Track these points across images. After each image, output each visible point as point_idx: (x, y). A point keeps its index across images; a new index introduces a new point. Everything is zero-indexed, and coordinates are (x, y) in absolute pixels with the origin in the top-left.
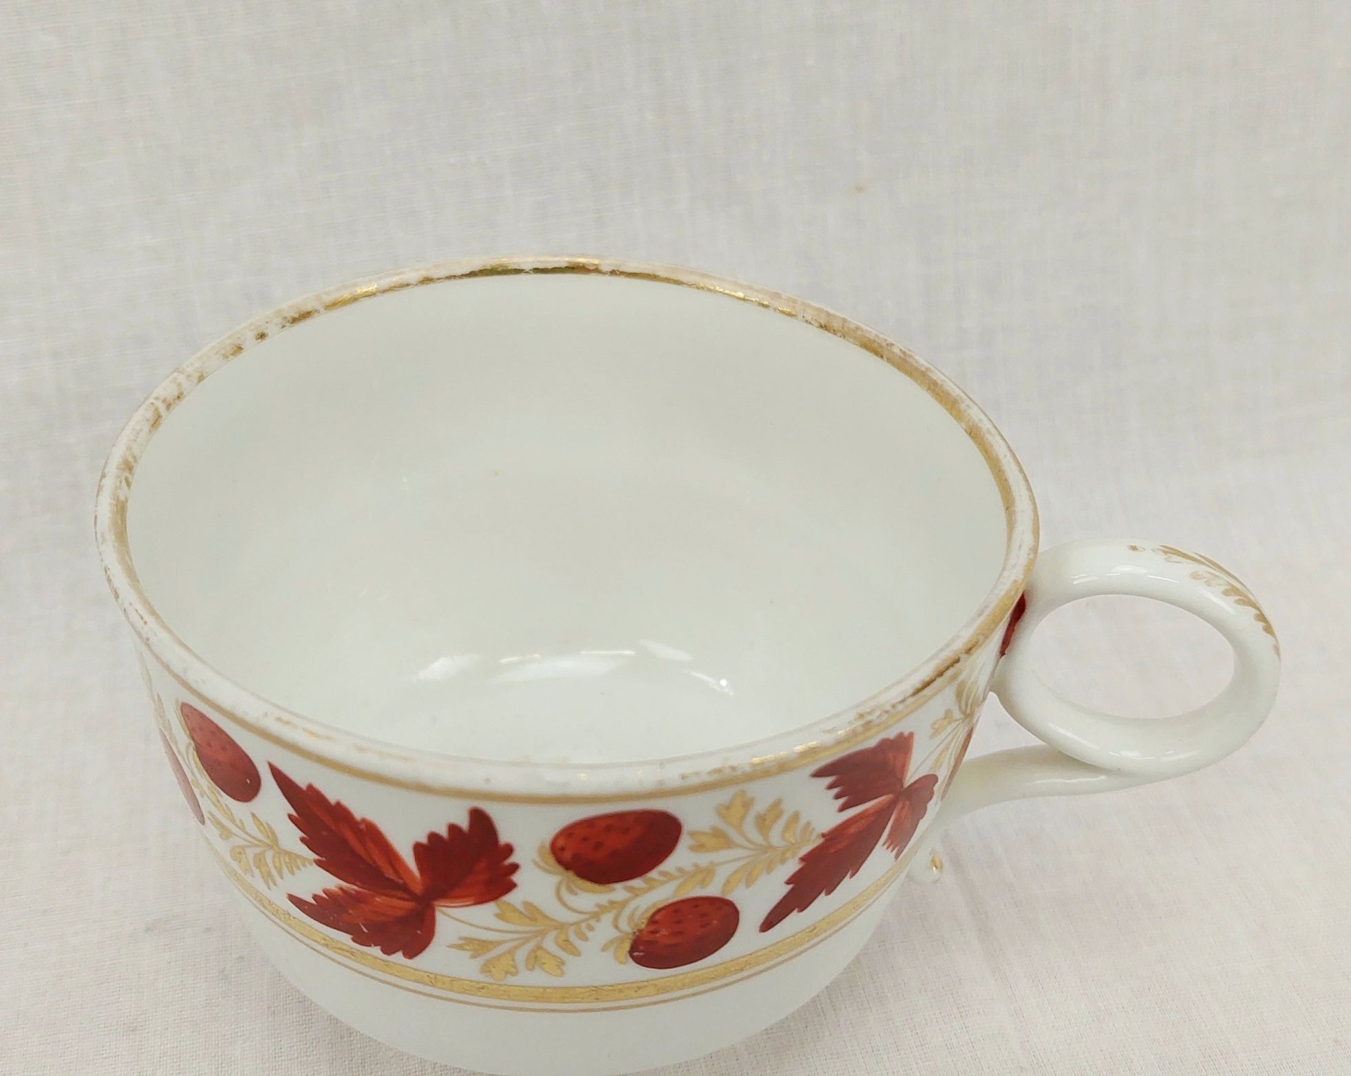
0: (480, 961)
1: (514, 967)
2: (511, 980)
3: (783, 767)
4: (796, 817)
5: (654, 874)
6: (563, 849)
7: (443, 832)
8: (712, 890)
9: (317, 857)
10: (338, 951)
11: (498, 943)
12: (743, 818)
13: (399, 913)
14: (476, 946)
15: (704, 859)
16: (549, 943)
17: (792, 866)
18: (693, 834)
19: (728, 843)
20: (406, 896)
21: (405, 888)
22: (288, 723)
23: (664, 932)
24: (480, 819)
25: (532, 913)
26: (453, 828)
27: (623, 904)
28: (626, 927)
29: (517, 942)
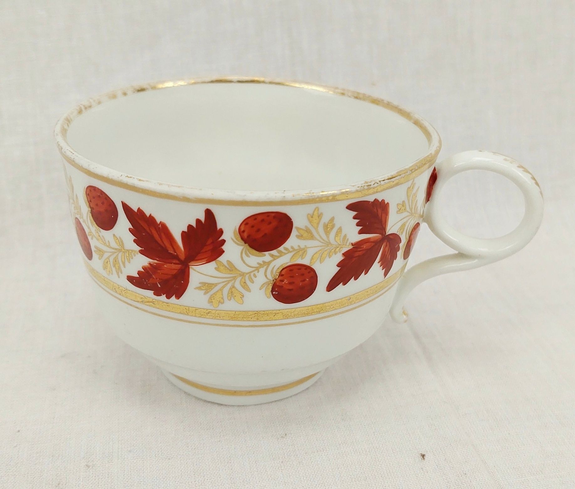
0: (208, 295)
1: (223, 298)
2: (222, 307)
3: (333, 198)
4: (340, 229)
5: (281, 248)
6: (244, 231)
7: (194, 224)
8: (305, 261)
9: (140, 249)
10: (148, 304)
11: (216, 285)
12: (318, 224)
13: (174, 272)
14: (206, 287)
15: (303, 243)
16: (238, 285)
17: (339, 258)
18: (298, 229)
19: (312, 237)
20: (177, 262)
21: (177, 257)
22: (131, 177)
23: (286, 281)
24: (209, 214)
25: (231, 267)
26: (198, 221)
27: (269, 263)
28: (270, 277)
29: (224, 284)
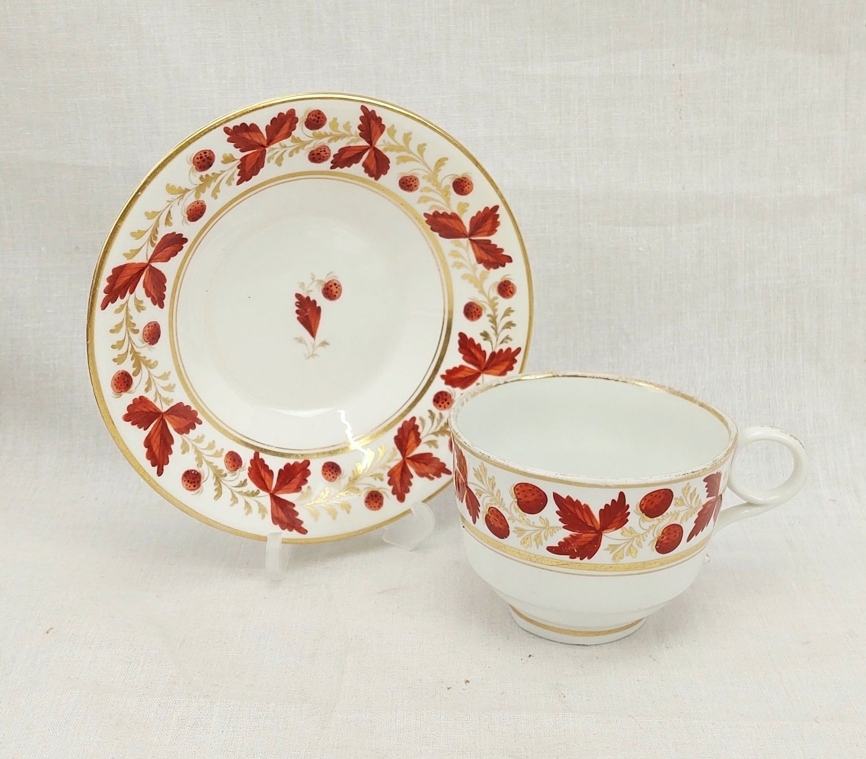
0: (613, 554)
1: (623, 555)
2: (621, 561)
3: (697, 474)
4: (698, 497)
5: (665, 514)
6: (643, 505)
7: (610, 503)
8: (677, 522)
9: (564, 525)
10: (562, 566)
11: (620, 545)
12: (687, 494)
13: (590, 539)
14: (612, 548)
15: (678, 509)
16: (634, 544)
17: (696, 516)
18: (676, 499)
19: (683, 504)
20: (594, 531)
21: (594, 528)
22: (564, 475)
23: (665, 538)
24: (622, 495)
25: (631, 532)
26: (613, 501)
27: (656, 526)
28: (656, 536)
29: (625, 544)
